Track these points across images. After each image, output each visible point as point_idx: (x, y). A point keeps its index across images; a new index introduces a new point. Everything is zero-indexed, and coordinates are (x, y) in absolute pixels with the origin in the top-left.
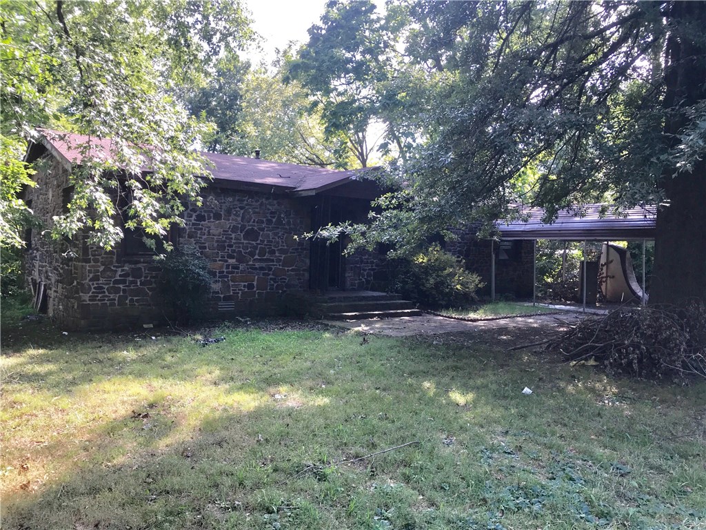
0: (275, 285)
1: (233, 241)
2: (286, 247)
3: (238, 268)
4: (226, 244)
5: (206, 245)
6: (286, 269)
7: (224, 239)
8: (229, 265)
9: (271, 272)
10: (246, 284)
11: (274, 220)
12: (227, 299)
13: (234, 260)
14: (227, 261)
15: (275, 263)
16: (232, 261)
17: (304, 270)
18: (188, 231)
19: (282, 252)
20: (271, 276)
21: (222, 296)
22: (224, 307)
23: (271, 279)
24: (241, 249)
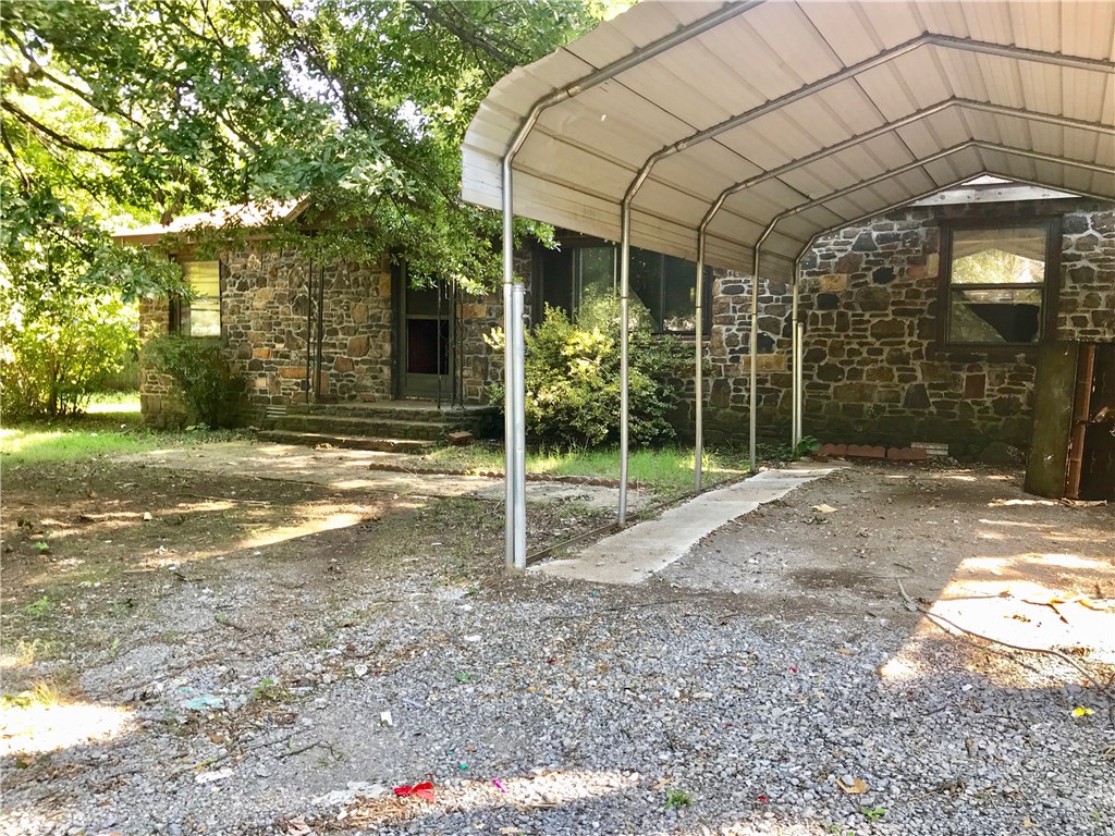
0: (338, 385)
1: (281, 317)
2: (353, 324)
3: (287, 357)
4: (273, 321)
5: (251, 324)
6: (354, 359)
7: (270, 314)
8: (278, 352)
9: (333, 364)
10: (299, 381)
11: (333, 280)
12: (277, 401)
13: (282, 345)
14: (274, 347)
15: (338, 351)
16: (280, 346)
17: (383, 363)
18: (230, 305)
19: (347, 331)
20: (333, 371)
21: (271, 397)
22: (275, 412)
23: (331, 375)
24: (291, 329)
